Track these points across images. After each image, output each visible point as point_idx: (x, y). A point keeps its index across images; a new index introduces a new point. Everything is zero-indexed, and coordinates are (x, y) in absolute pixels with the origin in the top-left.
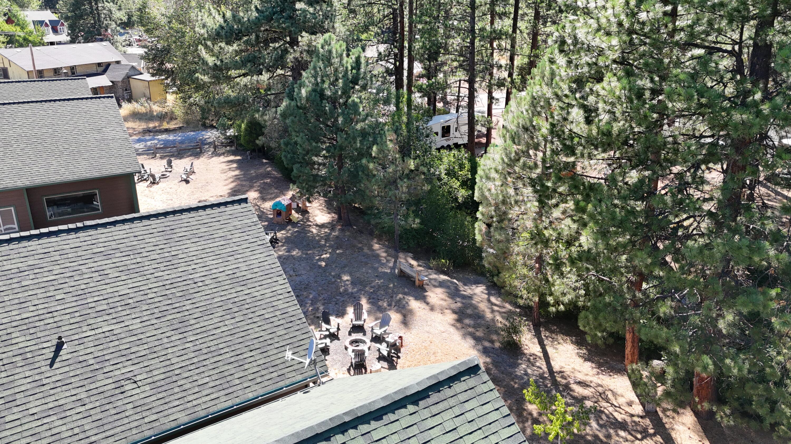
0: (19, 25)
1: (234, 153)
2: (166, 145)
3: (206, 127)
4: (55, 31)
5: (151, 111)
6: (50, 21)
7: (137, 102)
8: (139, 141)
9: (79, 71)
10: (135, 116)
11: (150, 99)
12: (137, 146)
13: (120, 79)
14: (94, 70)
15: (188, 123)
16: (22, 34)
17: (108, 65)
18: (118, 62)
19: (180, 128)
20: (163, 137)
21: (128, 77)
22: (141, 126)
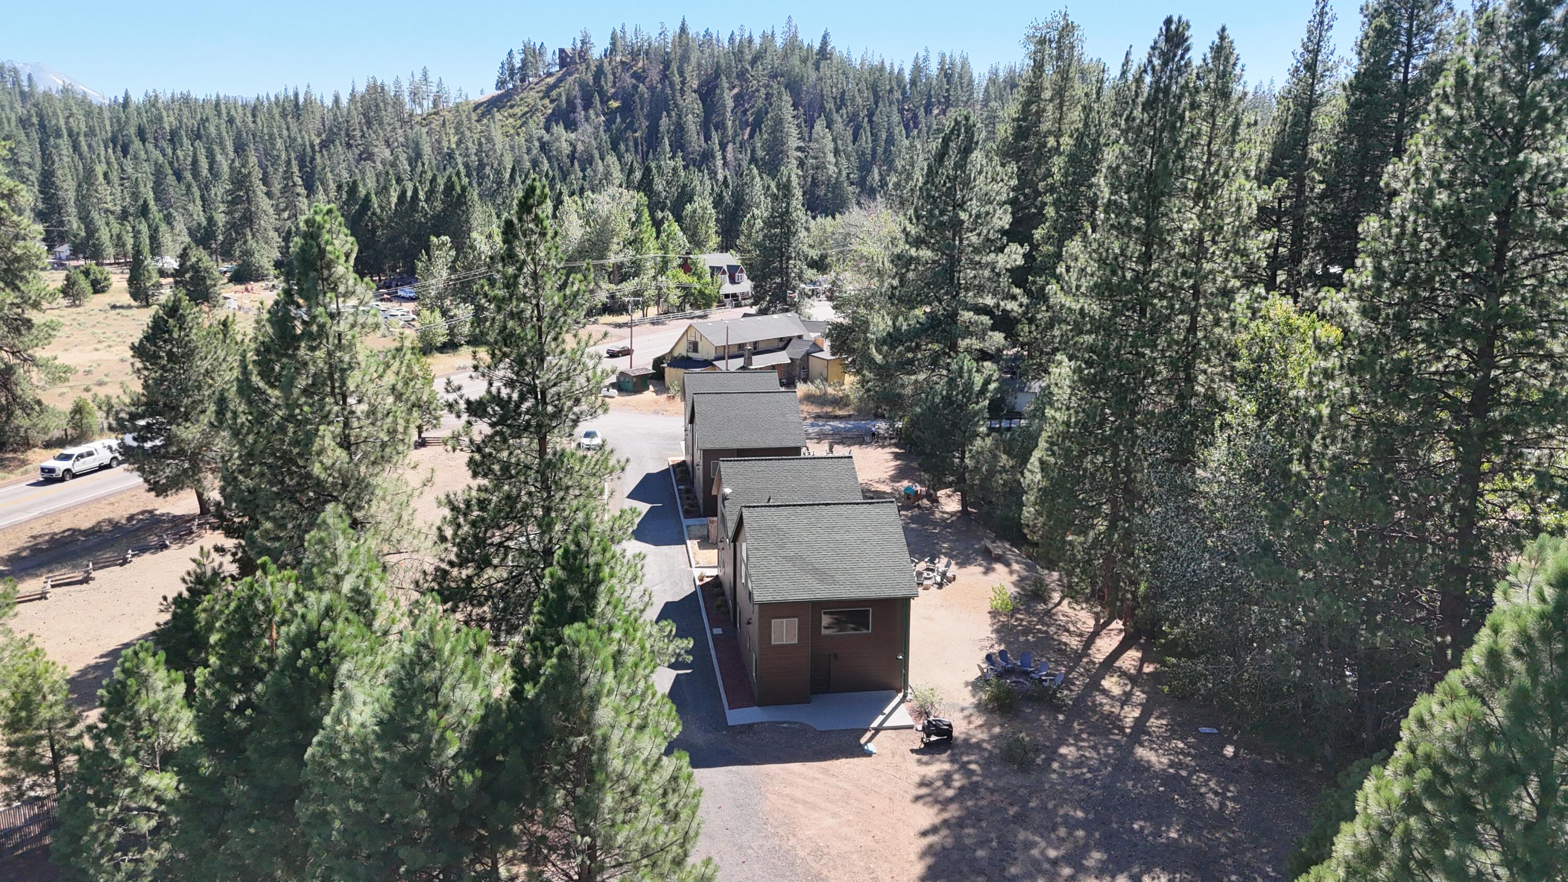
0: (694, 274)
1: (896, 445)
2: (836, 432)
3: (878, 416)
4: (733, 281)
5: (826, 393)
6: (728, 266)
7: (812, 382)
8: (812, 425)
9: (761, 347)
10: (809, 398)
11: (826, 379)
12: (810, 430)
13: (799, 357)
14: (775, 345)
15: (859, 410)
16: (698, 287)
17: (790, 340)
18: (800, 337)
19: (850, 416)
20: (836, 423)
21: (808, 354)
22: (816, 410)
